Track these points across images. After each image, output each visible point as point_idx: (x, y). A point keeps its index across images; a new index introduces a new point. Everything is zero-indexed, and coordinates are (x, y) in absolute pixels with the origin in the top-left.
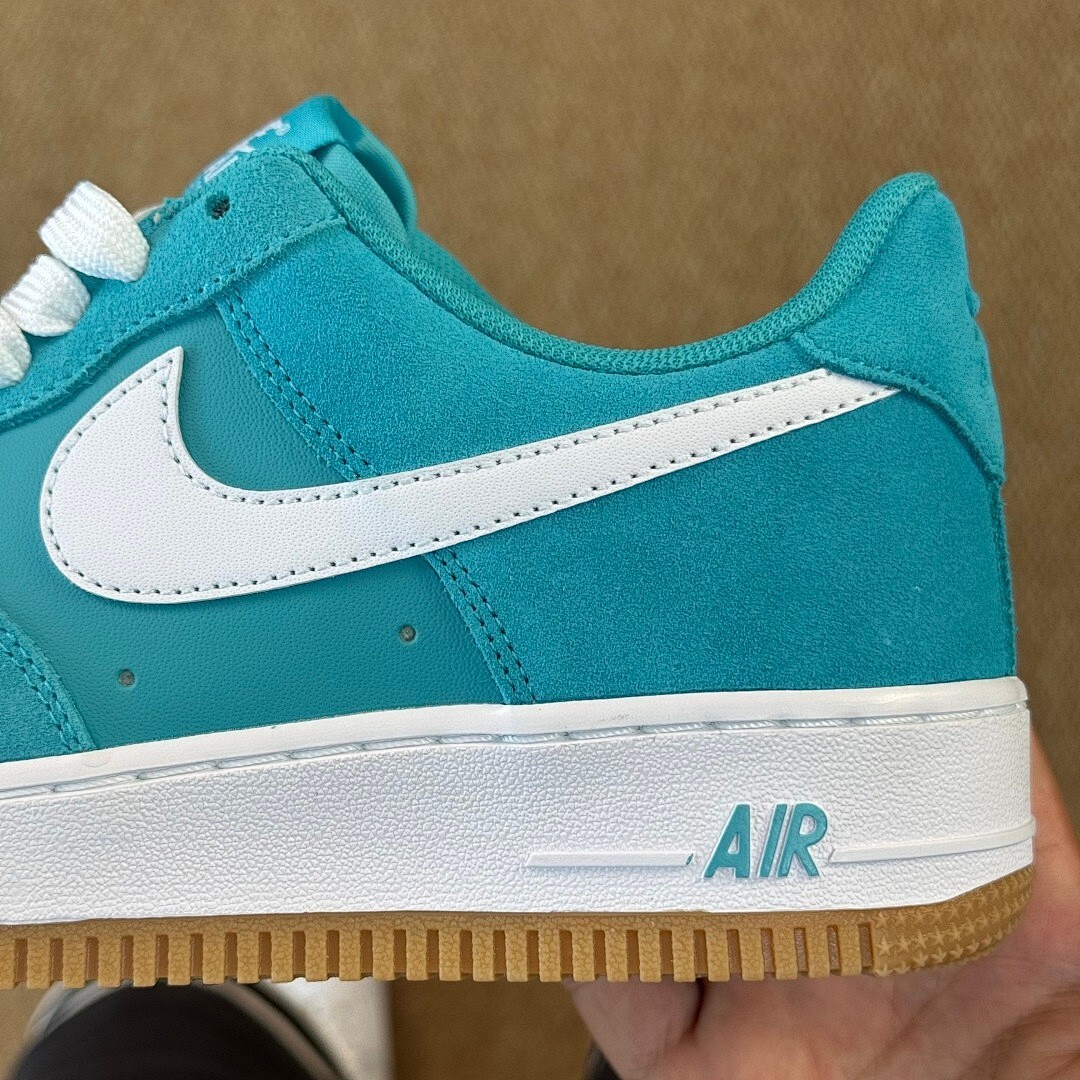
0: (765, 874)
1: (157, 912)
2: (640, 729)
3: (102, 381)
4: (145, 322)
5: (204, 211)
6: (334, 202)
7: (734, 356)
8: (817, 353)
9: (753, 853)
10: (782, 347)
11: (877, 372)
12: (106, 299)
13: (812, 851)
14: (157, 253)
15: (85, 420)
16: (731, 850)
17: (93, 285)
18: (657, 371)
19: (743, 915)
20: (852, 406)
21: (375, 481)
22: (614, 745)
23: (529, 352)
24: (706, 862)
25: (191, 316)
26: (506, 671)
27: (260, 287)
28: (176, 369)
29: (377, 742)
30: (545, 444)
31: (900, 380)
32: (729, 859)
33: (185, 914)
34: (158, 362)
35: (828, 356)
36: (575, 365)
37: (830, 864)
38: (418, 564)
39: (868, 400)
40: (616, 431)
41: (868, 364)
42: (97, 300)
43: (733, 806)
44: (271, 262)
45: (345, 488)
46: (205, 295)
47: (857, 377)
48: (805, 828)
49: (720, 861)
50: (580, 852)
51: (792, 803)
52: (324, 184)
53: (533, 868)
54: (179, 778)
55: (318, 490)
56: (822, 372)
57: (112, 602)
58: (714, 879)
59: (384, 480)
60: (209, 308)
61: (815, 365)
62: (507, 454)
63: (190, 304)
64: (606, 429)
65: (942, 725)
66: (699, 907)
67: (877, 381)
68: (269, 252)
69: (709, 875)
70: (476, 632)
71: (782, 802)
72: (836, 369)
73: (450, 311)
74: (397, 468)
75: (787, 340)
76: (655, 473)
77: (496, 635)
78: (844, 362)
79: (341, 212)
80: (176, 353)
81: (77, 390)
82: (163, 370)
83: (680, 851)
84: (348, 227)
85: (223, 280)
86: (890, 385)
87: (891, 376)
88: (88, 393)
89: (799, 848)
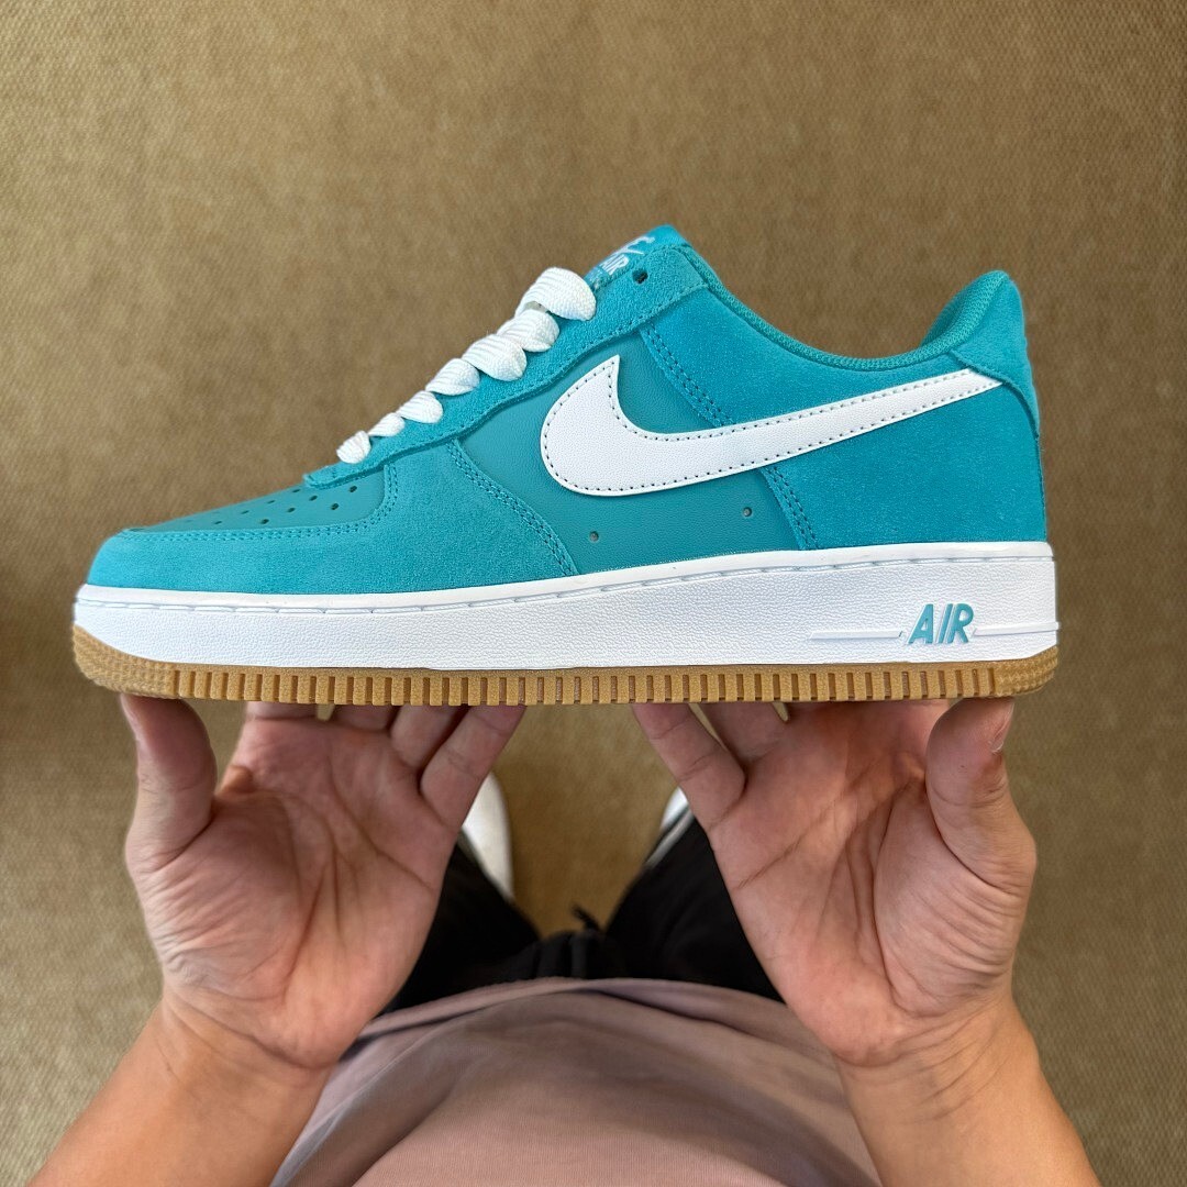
0: (941, 641)
1: (612, 664)
2: (874, 563)
3: (572, 375)
4: (597, 343)
5: (631, 279)
6: (702, 275)
7: (920, 362)
8: (965, 360)
9: (935, 631)
10: (945, 357)
11: (992, 372)
12: (572, 330)
13: (965, 629)
14: (602, 304)
15: (564, 396)
16: (923, 628)
17: (562, 322)
18: (880, 369)
19: (929, 664)
20: (982, 390)
21: (733, 427)
22: (862, 572)
23: (810, 359)
24: (909, 634)
25: (624, 338)
26: (803, 532)
27: (667, 321)
28: (616, 367)
29: (730, 571)
30: (826, 407)
31: (1004, 377)
32: (923, 633)
33: (626, 665)
34: (607, 363)
35: (970, 362)
36: (835, 366)
37: (974, 636)
38: (756, 473)
39: (989, 387)
40: (863, 400)
41: (989, 368)
42: (565, 332)
43: (925, 604)
44: (673, 306)
45: (715, 431)
46: (634, 325)
47: (984, 374)
48: (963, 617)
49: (917, 635)
50: (840, 631)
51: (955, 604)
52: (697, 265)
53: (813, 640)
54: (625, 591)
55: (700, 433)
56: (967, 371)
57: (584, 495)
58: (914, 645)
59: (738, 426)
60: (635, 334)
61: (963, 366)
62: (805, 412)
63: (624, 331)
64: (858, 399)
65: (1028, 564)
66: (906, 660)
67: (992, 377)
68: (673, 300)
69: (911, 643)
70: (786, 509)
71: (950, 602)
72: (975, 370)
73: (766, 336)
74: (746, 420)
75: (948, 354)
76: (884, 424)
77: (798, 512)
78: (978, 366)
79: (706, 281)
80: (616, 359)
81: (557, 381)
82: (609, 368)
83: (895, 629)
84: (710, 290)
85: (646, 317)
86: (999, 380)
87: (999, 374)
88: (564, 383)
89: (959, 628)
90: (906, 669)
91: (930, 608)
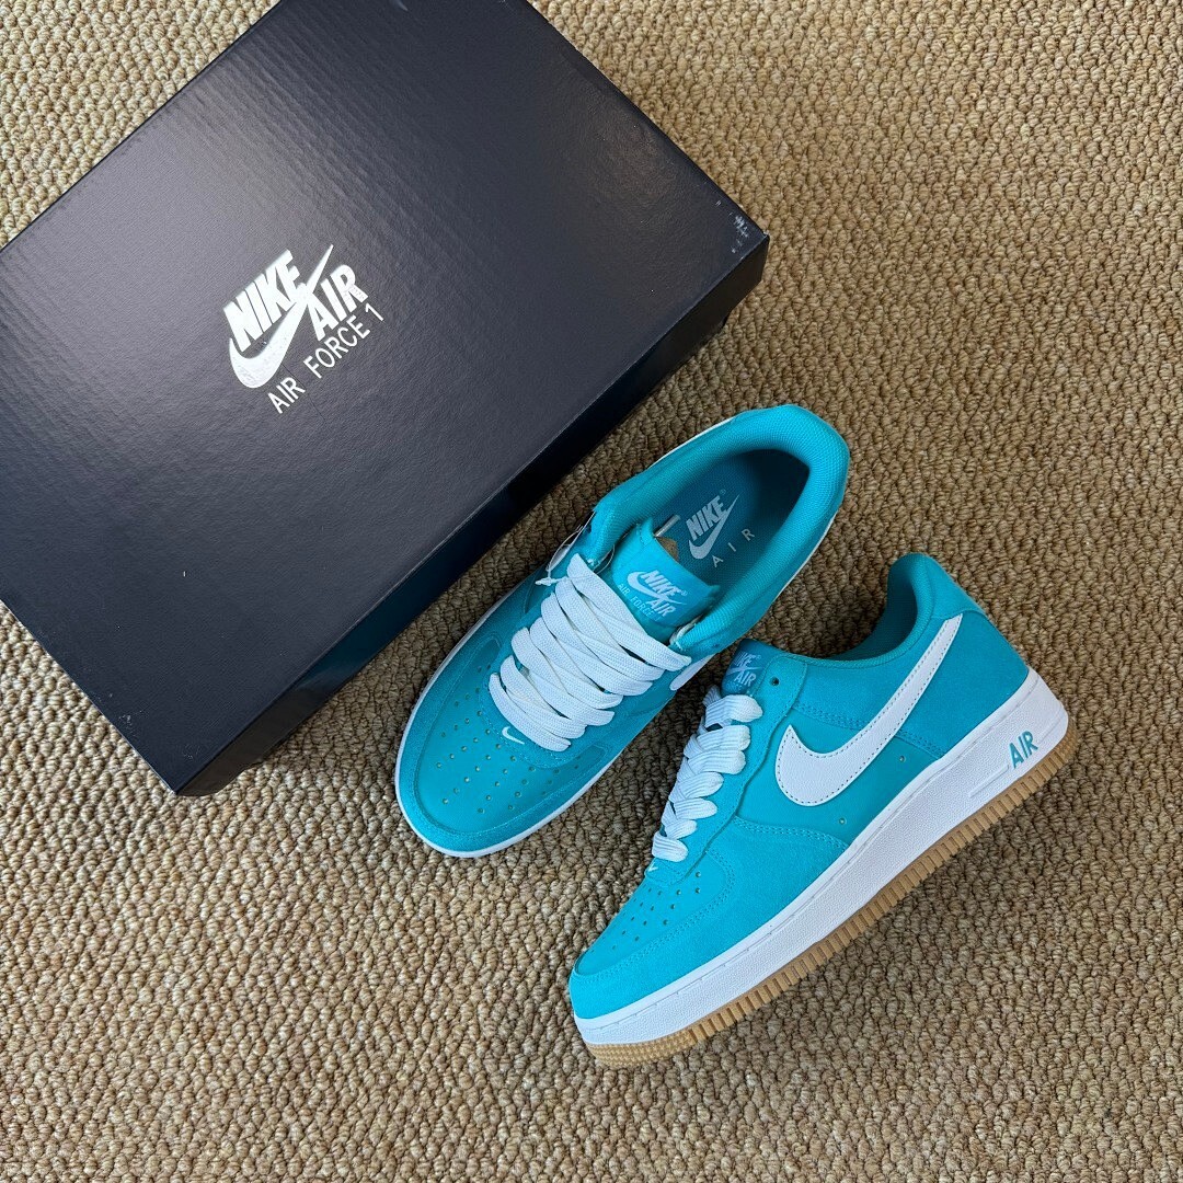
0: (1027, 757)
9: (1021, 754)
12: (756, 727)
13: (1033, 743)
16: (1016, 757)
21: (869, 724)
25: (787, 716)
28: (792, 731)
34: (787, 732)
37: (1038, 743)
42: (753, 728)
43: (1009, 745)
45: (862, 732)
48: (1028, 738)
49: (1015, 761)
51: (1021, 735)
55: (856, 737)
59: (872, 723)
69: (1015, 767)
71: (1019, 736)
74: (873, 717)
80: (790, 727)
82: (790, 733)
83: (1005, 765)
85: (792, 699)
89: (1029, 744)
90: (1021, 781)
91: (1012, 744)
